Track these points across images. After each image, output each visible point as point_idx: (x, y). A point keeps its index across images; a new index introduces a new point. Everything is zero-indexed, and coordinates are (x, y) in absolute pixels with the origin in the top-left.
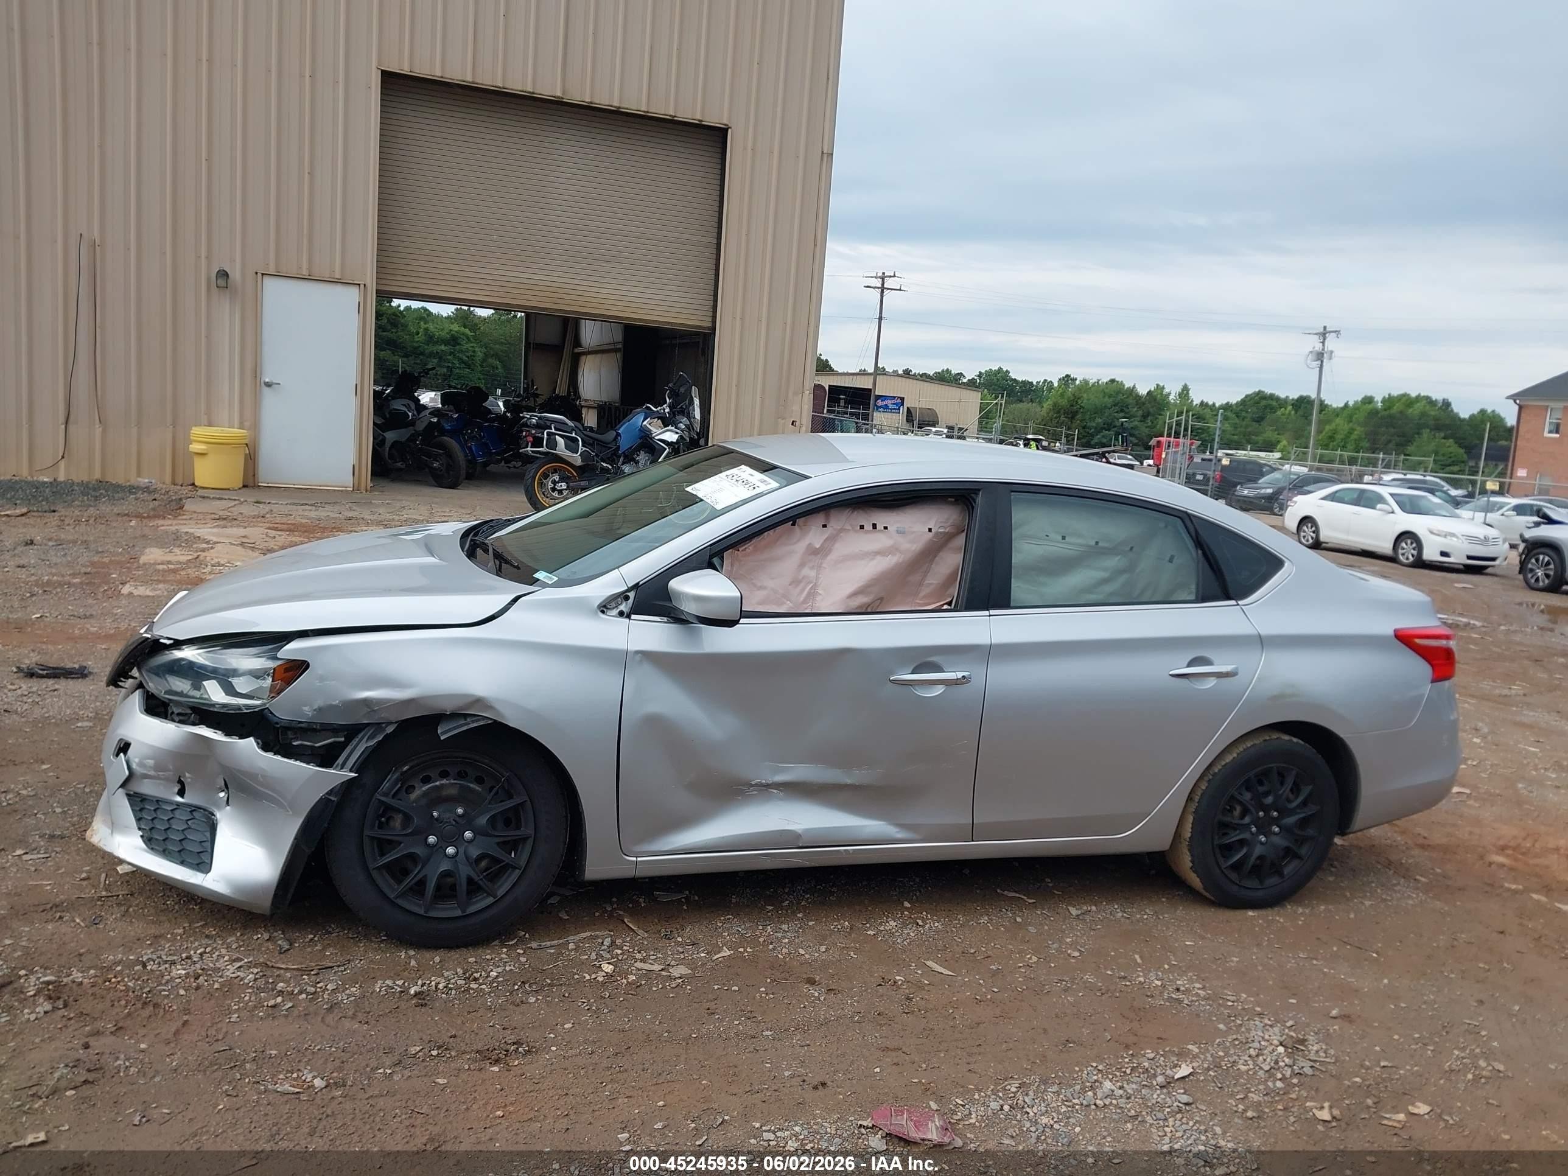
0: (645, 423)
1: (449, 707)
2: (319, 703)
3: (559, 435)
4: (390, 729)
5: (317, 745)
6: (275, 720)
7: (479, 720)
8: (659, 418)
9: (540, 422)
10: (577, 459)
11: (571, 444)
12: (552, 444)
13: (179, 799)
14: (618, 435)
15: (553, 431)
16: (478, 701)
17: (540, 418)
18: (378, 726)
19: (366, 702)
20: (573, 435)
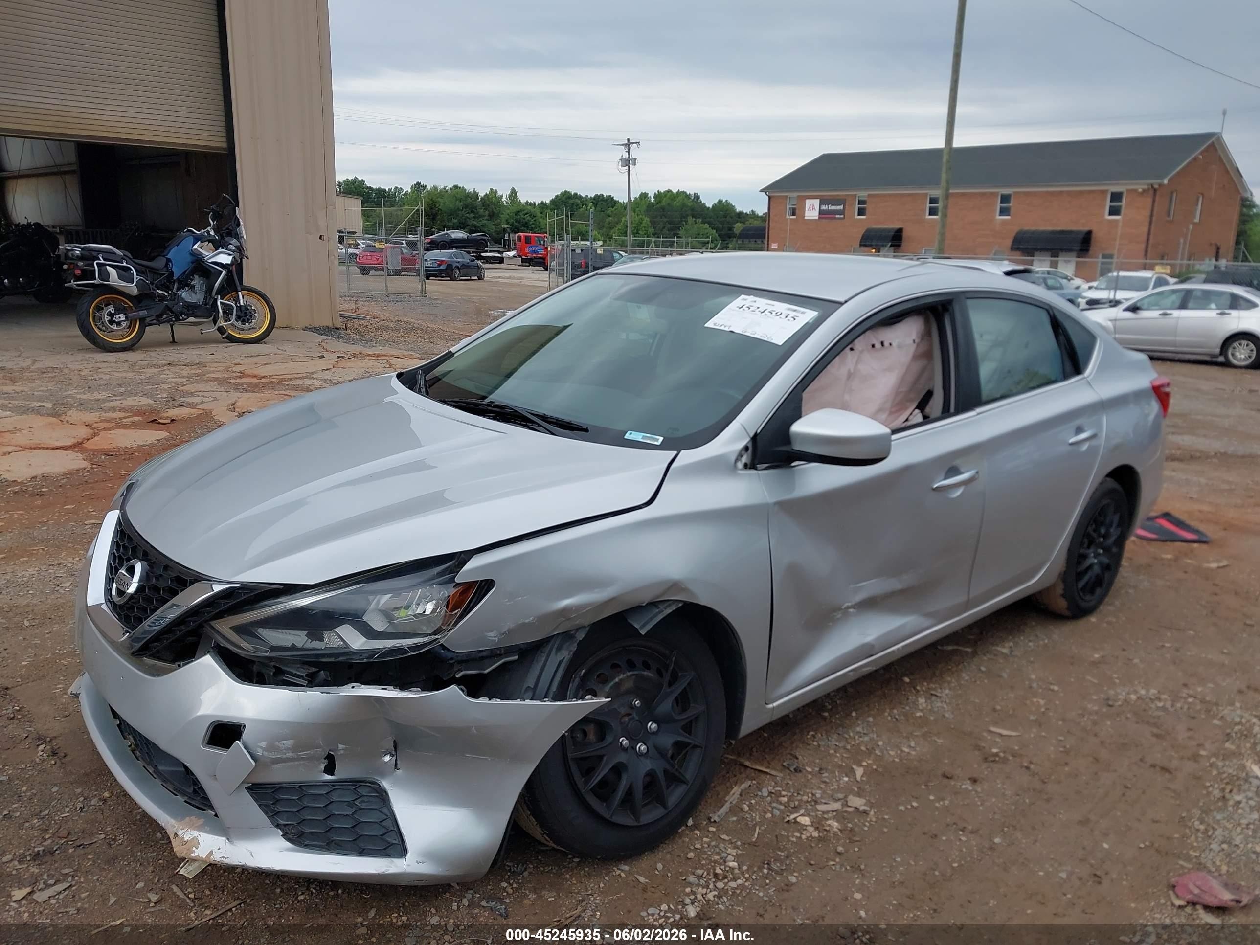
0: (195, 247)
1: (646, 598)
2: (509, 624)
3: (110, 265)
4: (581, 636)
5: (487, 671)
6: (450, 655)
7: (670, 605)
8: (209, 241)
9: (86, 253)
10: (133, 289)
11: (124, 273)
12: (105, 276)
13: (328, 777)
14: (169, 260)
15: (102, 261)
16: (675, 586)
17: (83, 249)
18: (567, 636)
19: (564, 611)
20: (125, 264)
